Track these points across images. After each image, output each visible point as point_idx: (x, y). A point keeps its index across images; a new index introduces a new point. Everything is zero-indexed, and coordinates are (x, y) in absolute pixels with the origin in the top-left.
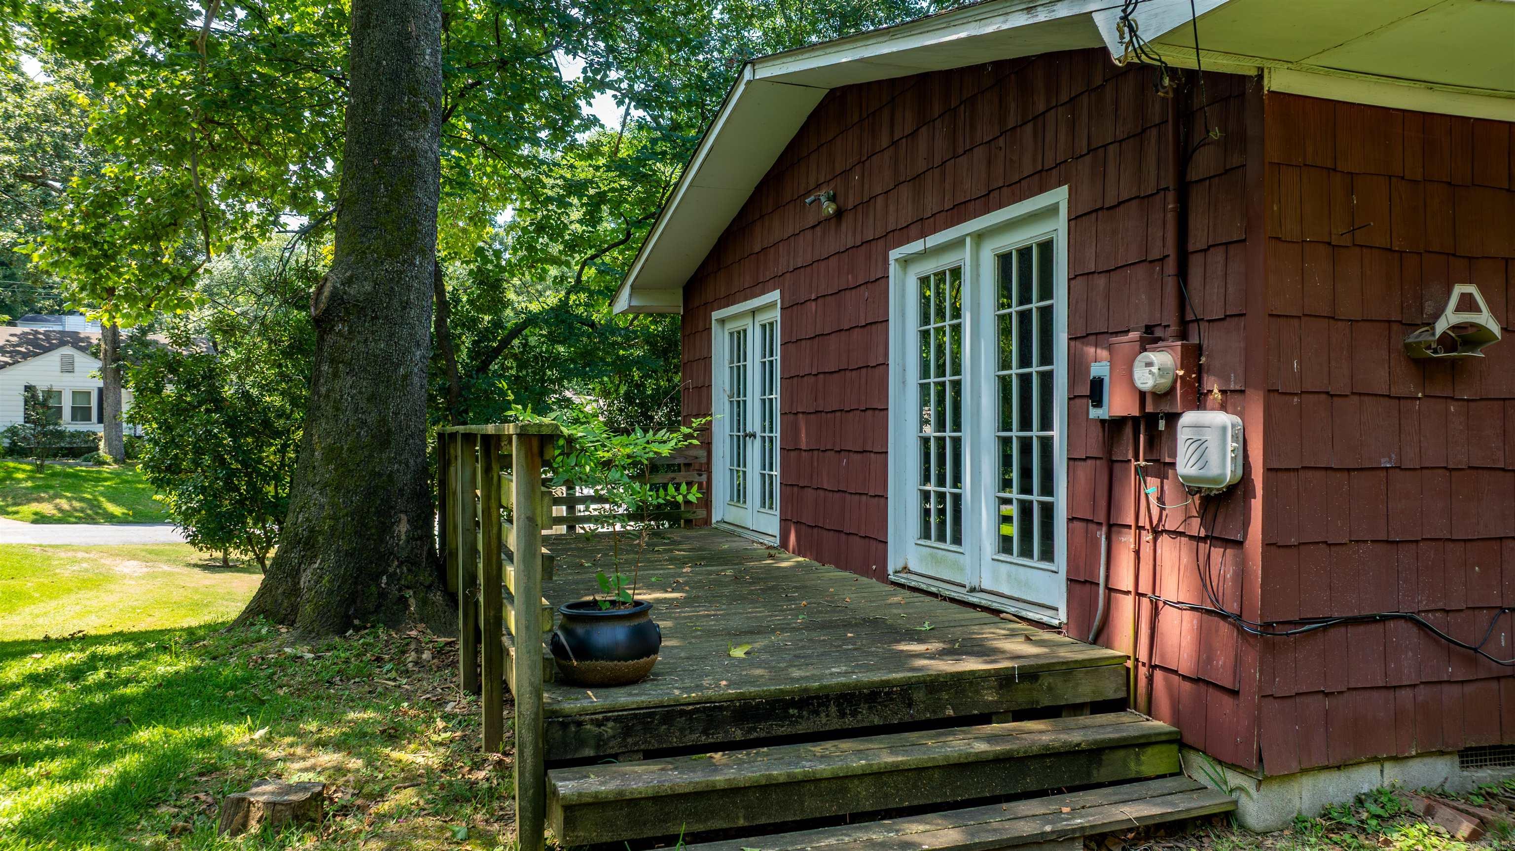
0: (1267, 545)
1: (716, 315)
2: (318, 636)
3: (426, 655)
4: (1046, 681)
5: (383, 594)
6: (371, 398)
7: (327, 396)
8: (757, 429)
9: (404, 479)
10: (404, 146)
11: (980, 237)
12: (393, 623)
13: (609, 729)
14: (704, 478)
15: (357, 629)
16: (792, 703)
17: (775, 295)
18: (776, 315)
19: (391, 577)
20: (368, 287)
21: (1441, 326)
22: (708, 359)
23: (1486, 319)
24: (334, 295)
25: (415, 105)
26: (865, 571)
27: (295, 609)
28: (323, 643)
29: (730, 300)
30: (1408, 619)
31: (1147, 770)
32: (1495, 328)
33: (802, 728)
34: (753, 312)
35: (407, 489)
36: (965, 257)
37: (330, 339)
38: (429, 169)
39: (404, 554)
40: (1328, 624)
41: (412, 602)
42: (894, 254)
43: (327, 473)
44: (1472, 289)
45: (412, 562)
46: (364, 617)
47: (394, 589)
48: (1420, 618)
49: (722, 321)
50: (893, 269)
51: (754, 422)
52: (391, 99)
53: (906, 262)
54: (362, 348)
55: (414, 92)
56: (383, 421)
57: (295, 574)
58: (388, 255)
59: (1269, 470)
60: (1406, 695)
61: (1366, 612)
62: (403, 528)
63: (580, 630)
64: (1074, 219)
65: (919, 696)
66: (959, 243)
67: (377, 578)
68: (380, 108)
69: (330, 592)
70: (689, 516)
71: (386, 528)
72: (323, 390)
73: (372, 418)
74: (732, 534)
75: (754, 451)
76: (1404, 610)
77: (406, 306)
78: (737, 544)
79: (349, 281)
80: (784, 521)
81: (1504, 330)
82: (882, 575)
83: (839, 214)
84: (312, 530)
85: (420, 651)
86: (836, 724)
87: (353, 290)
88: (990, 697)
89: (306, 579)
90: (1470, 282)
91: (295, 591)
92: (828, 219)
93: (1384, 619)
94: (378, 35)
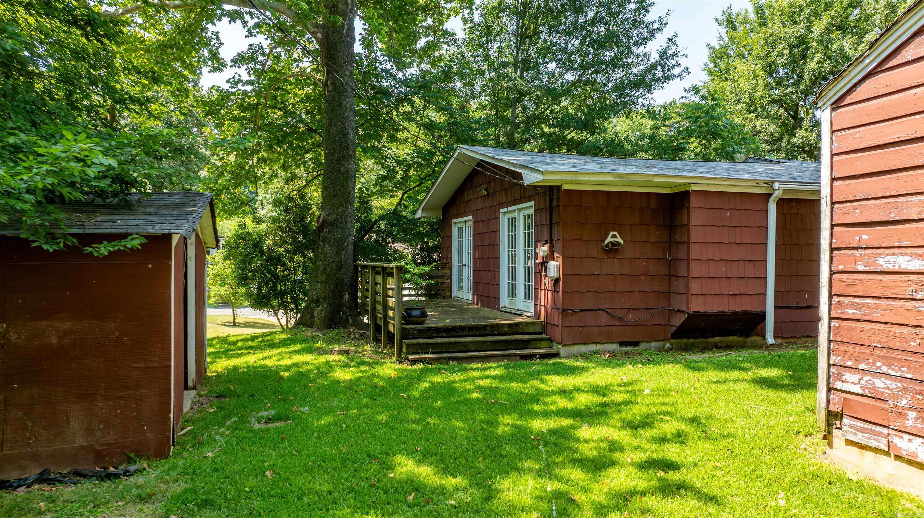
0: (563, 292)
1: (453, 221)
2: (323, 330)
3: (357, 336)
4: (521, 327)
5: (341, 318)
6: (336, 254)
7: (322, 253)
8: (467, 263)
9: (347, 280)
10: (345, 168)
11: (520, 210)
12: (345, 327)
13: (415, 332)
14: (449, 281)
15: (334, 329)
16: (457, 328)
17: (471, 217)
18: (471, 224)
19: (344, 312)
20: (335, 217)
21: (606, 242)
22: (450, 237)
23: (619, 240)
24: (324, 220)
25: (348, 153)
26: (495, 309)
27: (313, 323)
28: (325, 332)
29: (458, 216)
30: (603, 310)
31: (542, 346)
32: (622, 242)
33: (459, 334)
34: (465, 222)
35: (348, 284)
36: (516, 214)
37: (322, 234)
38: (353, 174)
39: (347, 305)
40: (581, 311)
41: (350, 320)
42: (501, 211)
43: (322, 278)
44: (616, 233)
45: (350, 308)
46: (335, 325)
47: (345, 316)
48: (607, 310)
49: (455, 223)
50: (501, 215)
51: (466, 261)
52: (340, 151)
53: (504, 213)
54: (333, 237)
55: (347, 149)
56: (340, 261)
57: (312, 311)
58: (341, 206)
59: (563, 275)
60: (603, 329)
61: (591, 308)
62: (347, 296)
63: (409, 312)
64: (535, 210)
65: (488, 328)
66: (514, 211)
67: (338, 312)
68: (336, 155)
69: (325, 316)
70: (444, 295)
71: (342, 297)
72: (320, 251)
73: (336, 260)
74: (458, 300)
75: (466, 270)
76: (602, 308)
77: (346, 222)
78: (460, 303)
79: (328, 215)
80: (474, 295)
81: (624, 241)
82: (498, 309)
83: (488, 194)
84: (318, 297)
85: (355, 335)
86: (468, 334)
87: (330, 218)
88: (506, 330)
89: (316, 313)
90: (614, 231)
91: (313, 317)
92: (485, 196)
93: (596, 310)
94: (335, 128)
